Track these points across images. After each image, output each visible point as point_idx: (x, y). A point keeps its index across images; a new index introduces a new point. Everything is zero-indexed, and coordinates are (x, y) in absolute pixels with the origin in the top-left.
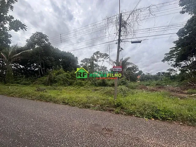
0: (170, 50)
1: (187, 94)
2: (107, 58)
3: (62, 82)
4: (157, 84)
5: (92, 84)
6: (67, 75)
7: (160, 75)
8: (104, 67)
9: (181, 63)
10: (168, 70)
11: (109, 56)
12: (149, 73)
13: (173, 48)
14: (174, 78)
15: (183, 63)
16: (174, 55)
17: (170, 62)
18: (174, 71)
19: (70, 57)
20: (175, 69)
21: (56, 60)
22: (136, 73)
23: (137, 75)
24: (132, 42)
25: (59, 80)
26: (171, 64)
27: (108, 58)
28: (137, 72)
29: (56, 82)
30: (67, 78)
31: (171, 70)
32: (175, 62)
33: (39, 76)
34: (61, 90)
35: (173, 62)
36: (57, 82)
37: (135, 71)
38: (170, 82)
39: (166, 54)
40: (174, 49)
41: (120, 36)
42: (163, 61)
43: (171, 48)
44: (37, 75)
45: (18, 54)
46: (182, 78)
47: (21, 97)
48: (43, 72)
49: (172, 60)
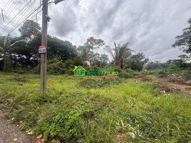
0: (183, 31)
2: (103, 45)
6: (60, 64)
7: (170, 63)
8: (104, 55)
10: (179, 56)
12: (157, 61)
13: (187, 29)
17: (182, 46)
18: (187, 57)
19: (67, 45)
20: (189, 55)
22: (141, 61)
23: (143, 63)
26: (183, 49)
28: (143, 60)
30: (60, 66)
31: (184, 56)
32: (188, 46)
35: (185, 46)
37: (141, 59)
39: (178, 37)
40: (188, 30)
42: (174, 46)
43: (185, 29)
44: (35, 65)
49: (184, 44)
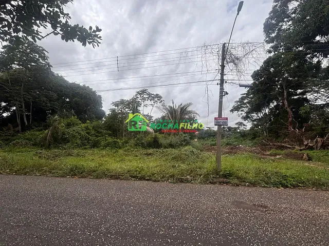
0: (241, 96)
1: (271, 155)
2: (160, 103)
3: (79, 142)
4: (227, 144)
5: (136, 145)
9: (253, 115)
10: (237, 123)
13: (244, 94)
14: (244, 135)
15: (255, 116)
16: (245, 104)
17: (240, 112)
18: (244, 125)
20: (245, 122)
21: (58, 99)
24: (241, 86)
25: (74, 136)
26: (242, 116)
29: (66, 141)
30: (88, 133)
31: (241, 124)
32: (245, 113)
33: (16, 129)
34: (84, 156)
35: (243, 113)
36: (69, 142)
38: (242, 141)
39: (236, 102)
40: (245, 96)
41: (222, 74)
42: (232, 111)
43: (243, 94)
44: (12, 128)
46: (252, 135)
47: (25, 174)
48: (28, 121)
49: (242, 111)
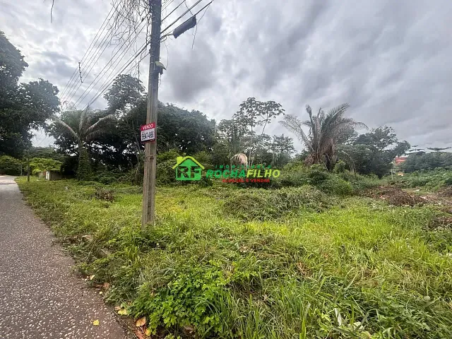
2: (278, 114)
8: (282, 138)
11: (280, 108)
12: (438, 149)
19: (195, 121)
22: (385, 149)
23: (392, 155)
27: (280, 112)
28: (390, 147)
37: (383, 145)
45: (93, 126)
